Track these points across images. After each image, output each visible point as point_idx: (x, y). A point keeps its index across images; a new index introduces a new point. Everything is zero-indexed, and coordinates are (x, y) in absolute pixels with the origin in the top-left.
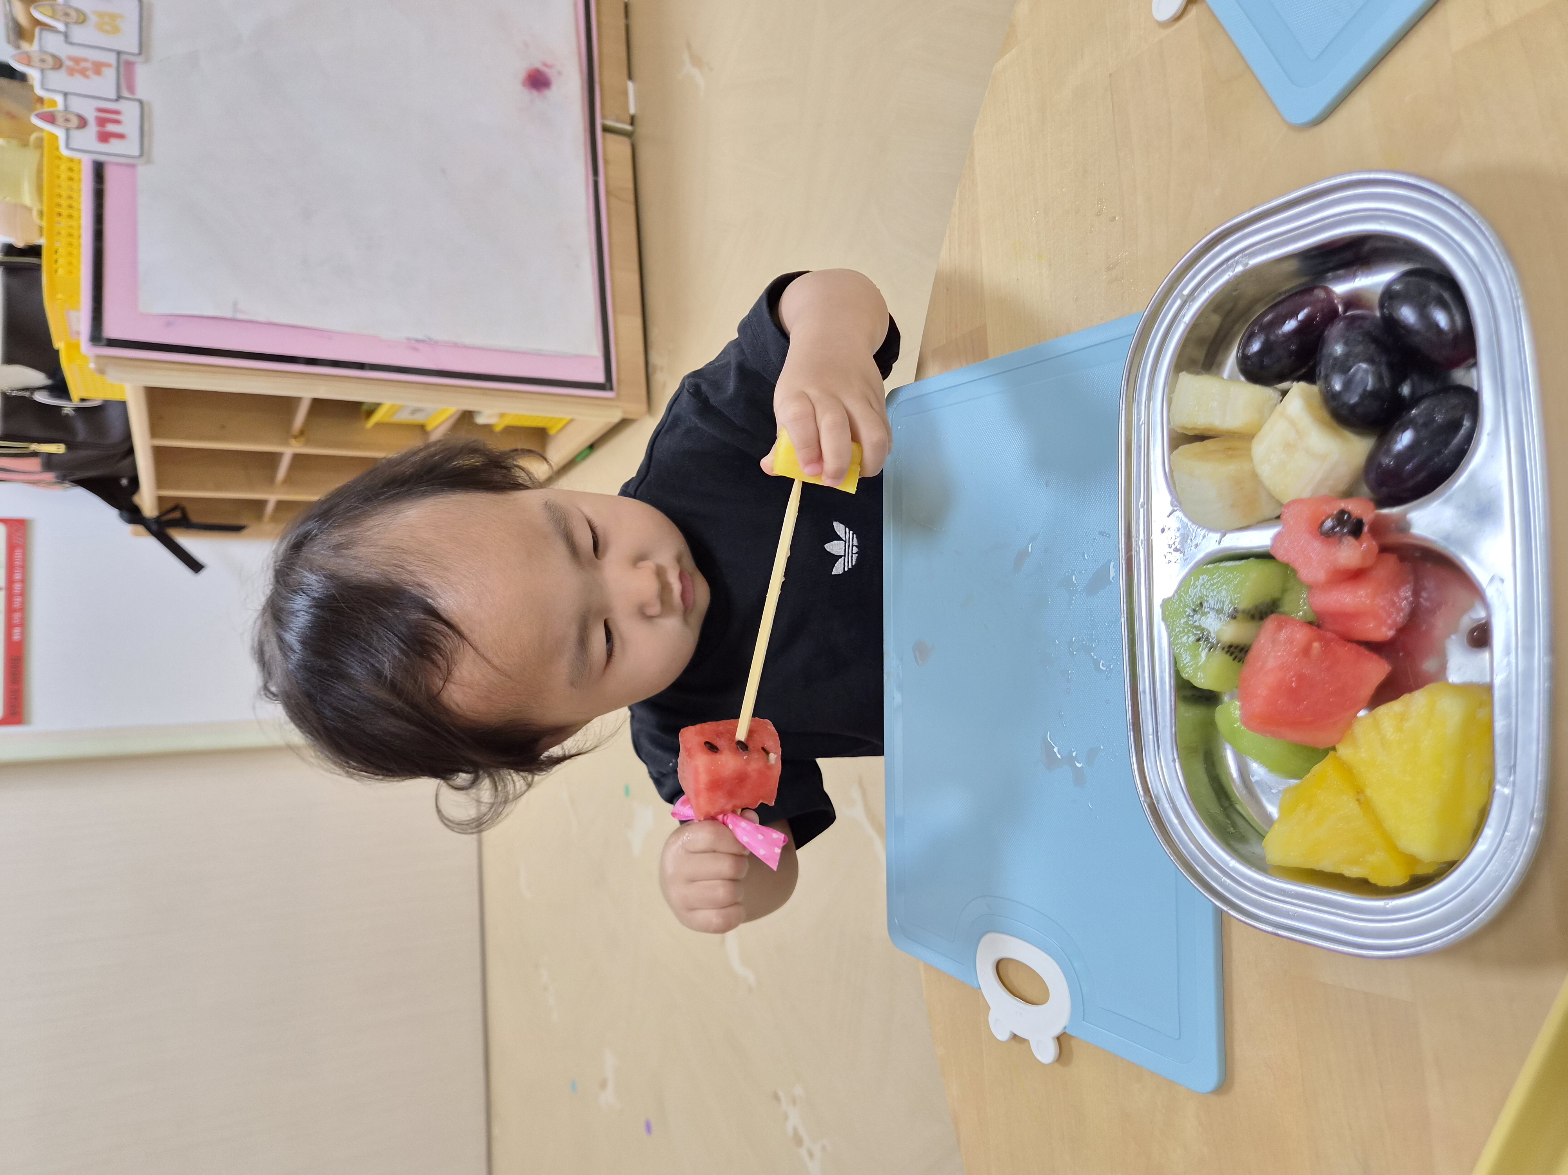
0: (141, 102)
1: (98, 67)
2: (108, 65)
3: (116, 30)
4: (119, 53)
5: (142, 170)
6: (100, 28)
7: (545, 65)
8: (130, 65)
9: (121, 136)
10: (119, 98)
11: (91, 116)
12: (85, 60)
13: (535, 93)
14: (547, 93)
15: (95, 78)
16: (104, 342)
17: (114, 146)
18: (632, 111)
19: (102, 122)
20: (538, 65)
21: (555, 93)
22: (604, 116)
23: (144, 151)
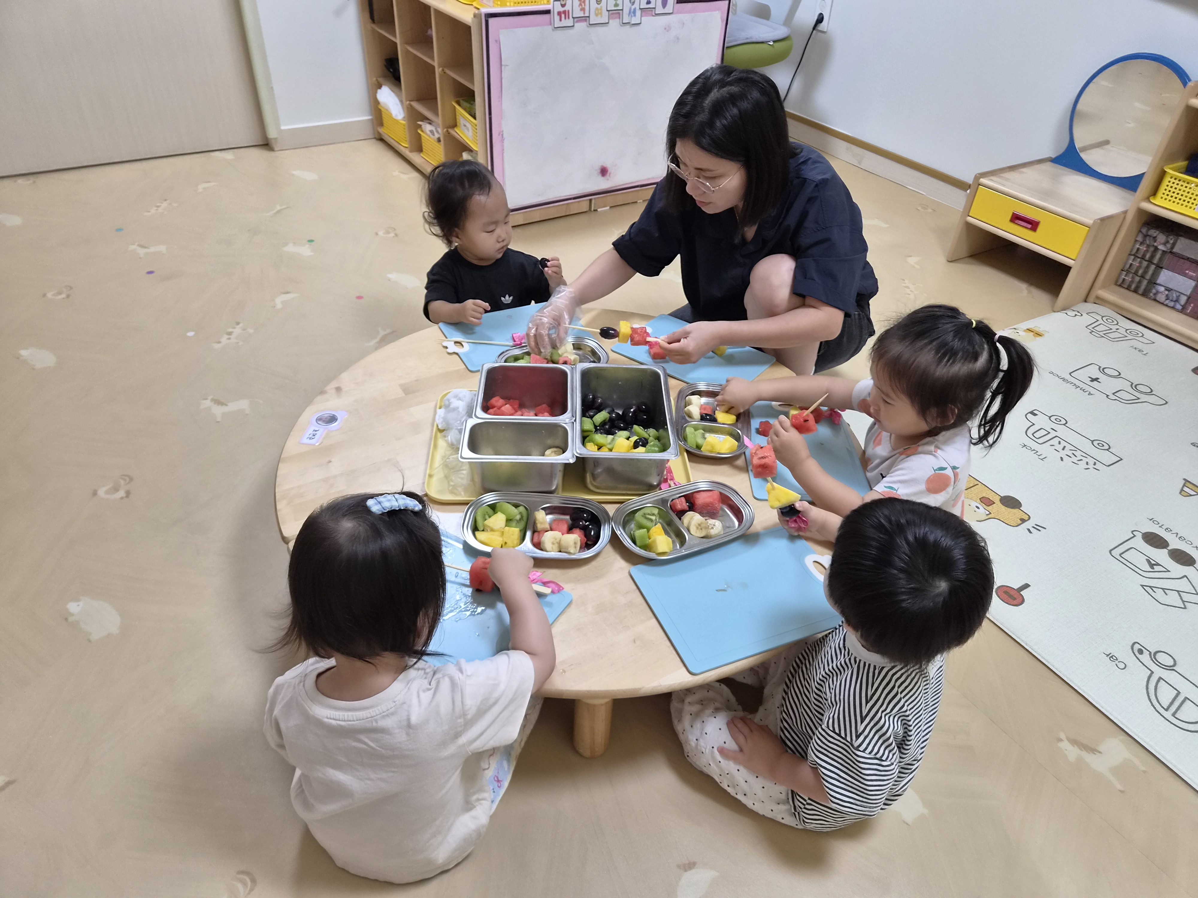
0: (573, 26)
1: (583, 10)
2: (584, 13)
3: (597, 15)
4: (589, 17)
5: (550, 28)
6: (597, 9)
7: (610, 174)
8: (586, 20)
9: (561, 20)
10: (573, 18)
11: (566, 8)
12: (585, 5)
13: (599, 171)
14: (600, 175)
15: (579, 9)
16: (487, 19)
17: (557, 18)
18: (599, 210)
19: (564, 12)
20: (609, 171)
21: (600, 178)
22: (595, 199)
23: (558, 27)
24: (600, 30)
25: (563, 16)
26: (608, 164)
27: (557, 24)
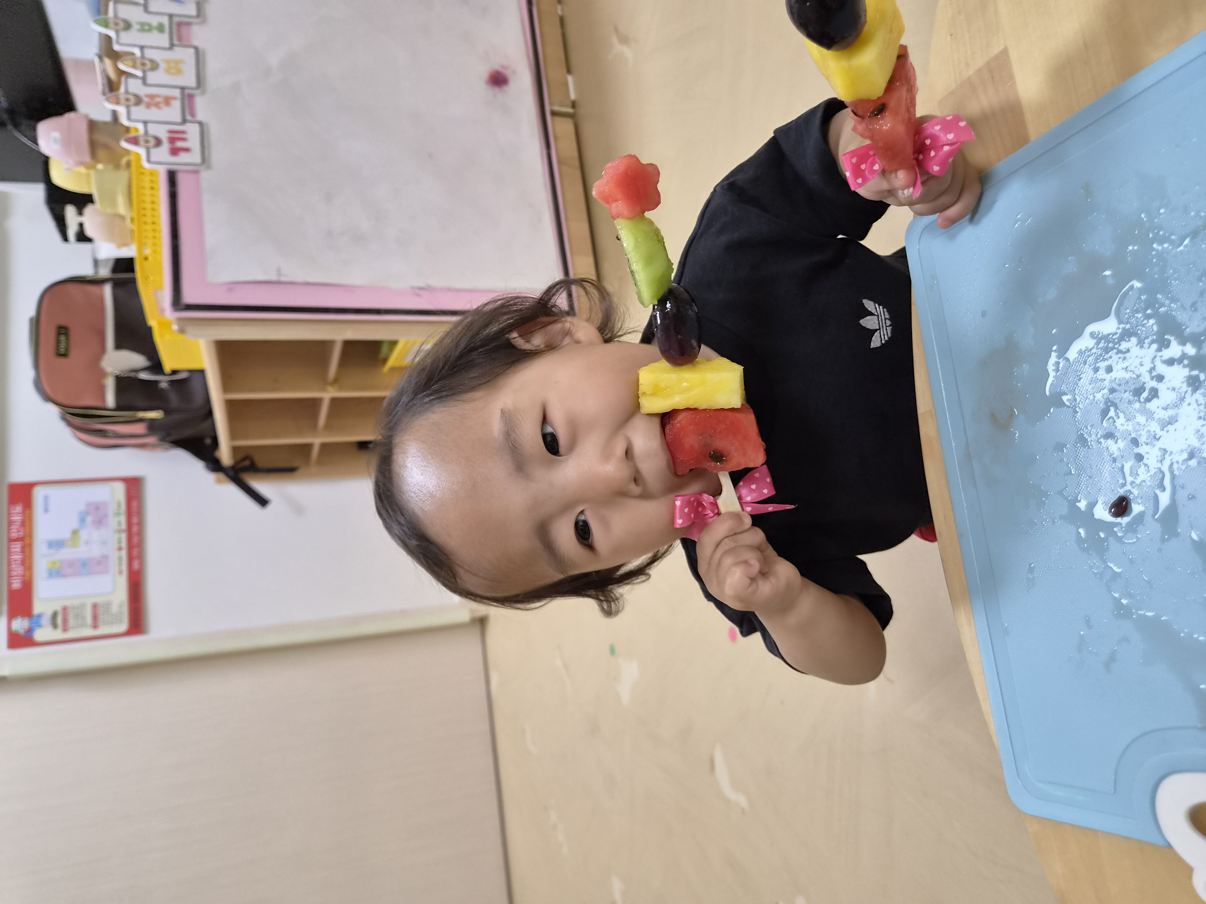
0: (201, 124)
1: (167, 101)
2: (175, 98)
3: (179, 72)
4: (183, 89)
5: (204, 174)
6: (168, 71)
7: (503, 67)
8: (191, 97)
9: (187, 150)
10: (184, 121)
11: (164, 137)
12: (158, 96)
13: (496, 90)
14: (506, 88)
15: (166, 108)
16: (183, 307)
17: (183, 158)
18: (573, 96)
19: (172, 140)
20: (497, 67)
21: (511, 88)
22: (551, 104)
23: (205, 160)
24: (212, 66)
25: (179, 144)
26: (483, 71)
27: (194, 157)
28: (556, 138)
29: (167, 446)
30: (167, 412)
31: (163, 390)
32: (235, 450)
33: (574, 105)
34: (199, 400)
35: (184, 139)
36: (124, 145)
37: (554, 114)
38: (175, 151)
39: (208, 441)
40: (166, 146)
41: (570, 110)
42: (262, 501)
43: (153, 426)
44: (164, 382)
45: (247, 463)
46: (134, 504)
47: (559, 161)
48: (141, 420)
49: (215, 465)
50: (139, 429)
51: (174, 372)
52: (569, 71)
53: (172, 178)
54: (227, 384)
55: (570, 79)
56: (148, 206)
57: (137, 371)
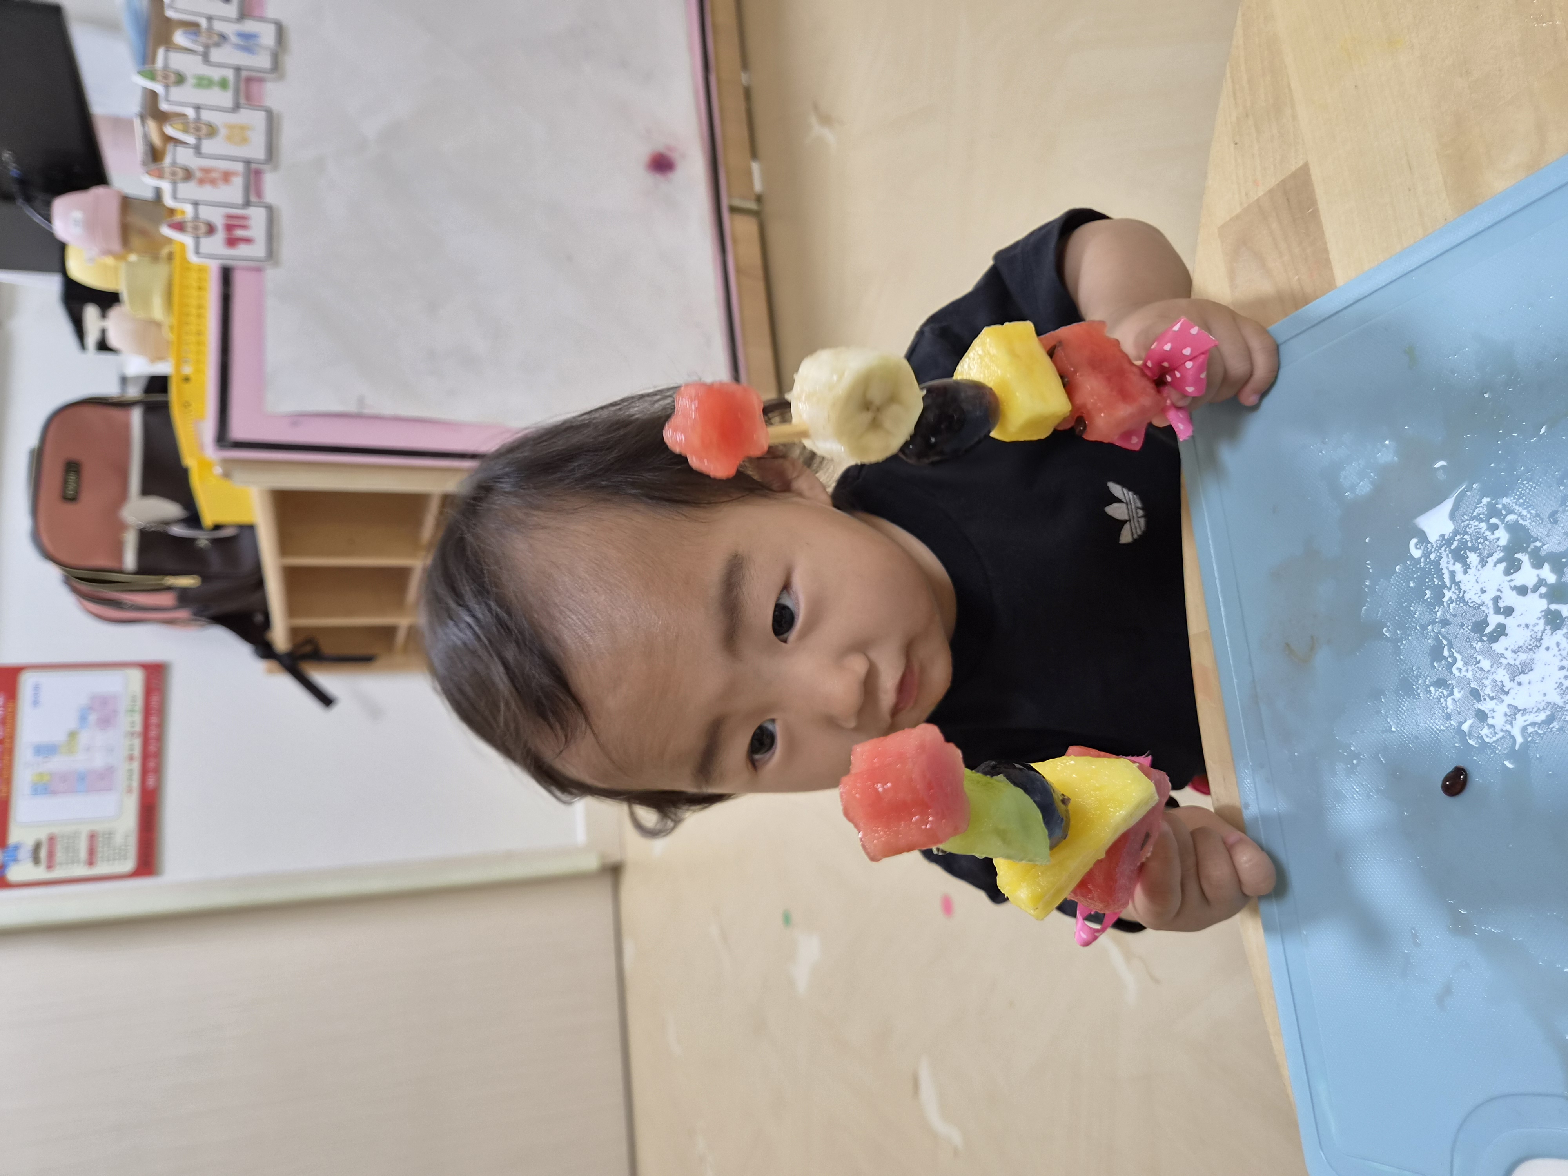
0: (269, 207)
1: (227, 177)
2: (236, 174)
3: (244, 140)
4: (248, 162)
5: (267, 273)
6: (229, 139)
7: (668, 148)
8: (258, 173)
9: (248, 240)
10: (247, 204)
11: (219, 223)
12: (215, 170)
13: (658, 178)
14: (670, 175)
15: (223, 186)
16: (229, 446)
17: (242, 250)
18: (758, 187)
19: (229, 228)
20: (660, 148)
21: (679, 175)
22: (730, 196)
23: (271, 254)
24: (288, 135)
25: (239, 233)
26: (643, 152)
27: (258, 250)
28: (735, 241)
29: (202, 623)
30: (206, 578)
31: (201, 549)
32: (294, 632)
33: (759, 199)
34: (247, 566)
35: (244, 227)
36: (166, 231)
37: (733, 210)
38: (232, 242)
39: (259, 618)
40: (220, 236)
41: (752, 206)
42: (326, 700)
43: (185, 597)
44: (203, 539)
45: (308, 649)
46: (155, 699)
47: (738, 271)
48: (169, 588)
49: (265, 650)
50: (166, 599)
51: (217, 527)
52: (754, 154)
53: (227, 276)
54: (285, 546)
55: (755, 167)
56: (194, 311)
57: (168, 523)
